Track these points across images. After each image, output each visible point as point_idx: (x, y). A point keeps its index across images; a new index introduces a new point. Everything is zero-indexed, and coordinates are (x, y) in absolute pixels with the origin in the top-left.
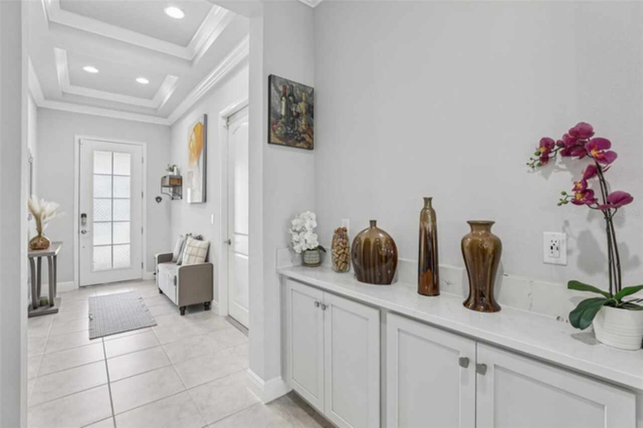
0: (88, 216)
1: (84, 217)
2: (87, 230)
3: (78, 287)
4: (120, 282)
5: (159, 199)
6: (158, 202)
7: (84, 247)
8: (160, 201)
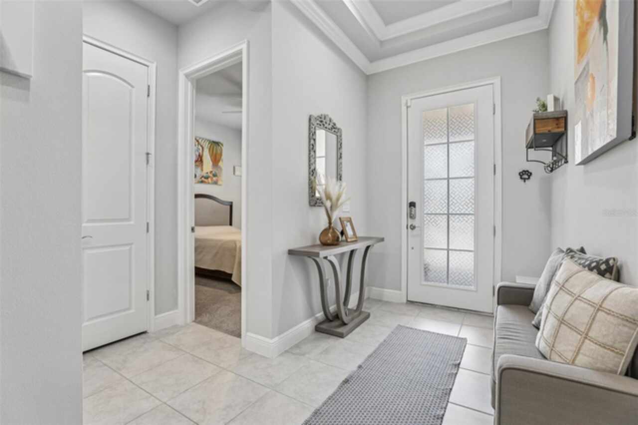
0: (417, 205)
1: (412, 207)
2: (417, 225)
3: (405, 301)
4: (458, 310)
5: (525, 175)
6: (525, 180)
7: (413, 248)
8: (529, 178)
